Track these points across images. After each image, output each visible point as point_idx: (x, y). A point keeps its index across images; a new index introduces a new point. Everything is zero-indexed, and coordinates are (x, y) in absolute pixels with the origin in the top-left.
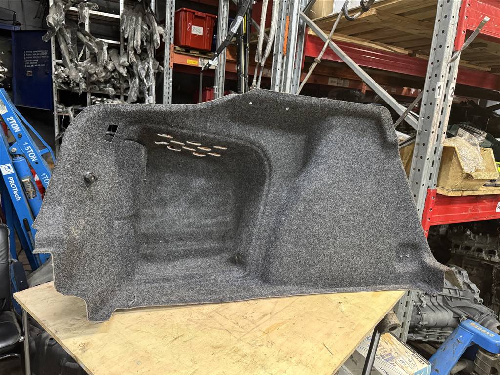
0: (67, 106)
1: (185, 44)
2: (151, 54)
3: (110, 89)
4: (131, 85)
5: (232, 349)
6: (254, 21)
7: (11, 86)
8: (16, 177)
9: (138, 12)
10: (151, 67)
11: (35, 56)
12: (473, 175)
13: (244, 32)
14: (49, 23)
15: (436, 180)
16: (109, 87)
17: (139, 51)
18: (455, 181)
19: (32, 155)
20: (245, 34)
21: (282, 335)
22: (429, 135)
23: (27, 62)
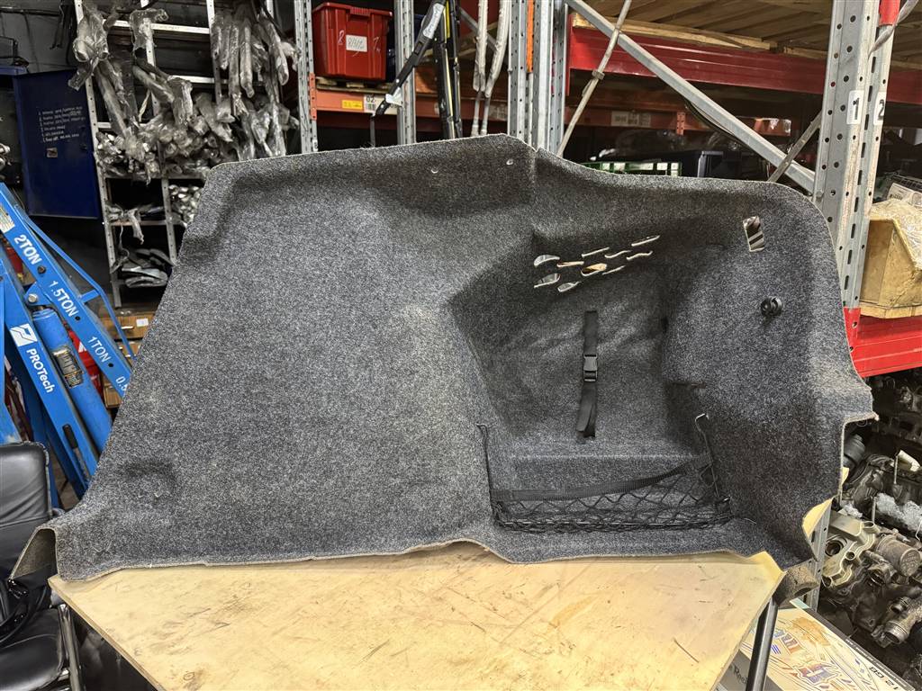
0: (127, 207)
1: (336, 70)
2: (274, 95)
3: (204, 168)
5: (490, 665)
6: (463, 13)
7: (21, 179)
8: (43, 349)
9: (242, 19)
10: (276, 121)
11: (59, 119)
13: (447, 35)
14: (79, 54)
15: (859, 288)
16: (201, 165)
17: (251, 93)
19: (67, 305)
20: (450, 40)
21: (588, 627)
22: (840, 199)
23: (45, 132)
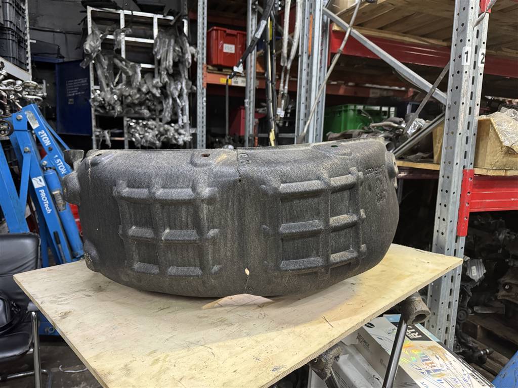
0: (104, 129)
1: (217, 62)
2: (185, 74)
3: (145, 111)
4: (165, 106)
6: (280, 27)
7: (55, 115)
8: (47, 190)
9: (170, 35)
10: (184, 87)
11: (76, 84)
12: (515, 149)
13: (269, 38)
14: (86, 50)
15: (473, 158)
16: (144, 109)
17: (171, 71)
18: (495, 158)
20: (271, 41)
22: (459, 106)
23: (69, 91)
